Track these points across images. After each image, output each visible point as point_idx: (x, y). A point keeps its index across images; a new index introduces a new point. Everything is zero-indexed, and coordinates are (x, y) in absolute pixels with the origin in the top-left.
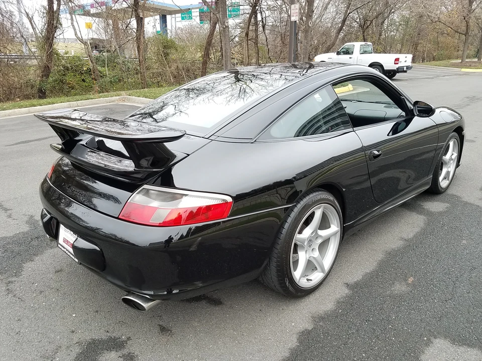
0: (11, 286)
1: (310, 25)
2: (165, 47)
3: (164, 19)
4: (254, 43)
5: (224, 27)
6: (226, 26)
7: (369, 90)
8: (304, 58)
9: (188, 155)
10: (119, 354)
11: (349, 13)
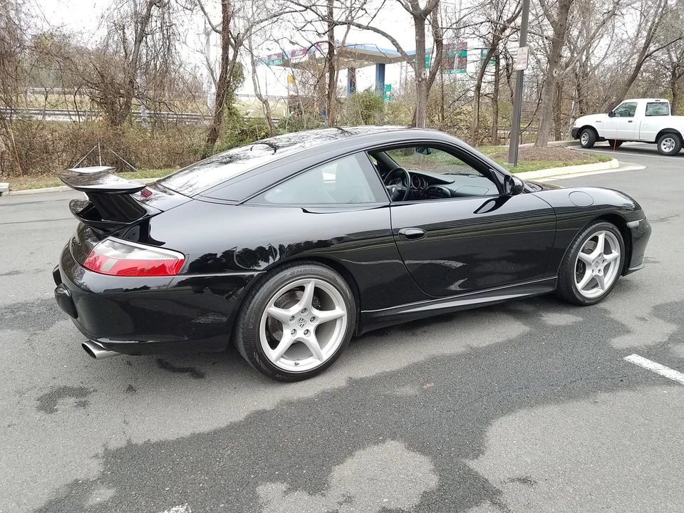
0: (34, 337)
1: (555, 75)
2: (367, 108)
3: (381, 69)
4: (493, 99)
5: (420, 79)
6: (422, 79)
7: (644, 167)
8: (543, 120)
9: (163, 212)
10: (78, 400)
11: (647, 57)
